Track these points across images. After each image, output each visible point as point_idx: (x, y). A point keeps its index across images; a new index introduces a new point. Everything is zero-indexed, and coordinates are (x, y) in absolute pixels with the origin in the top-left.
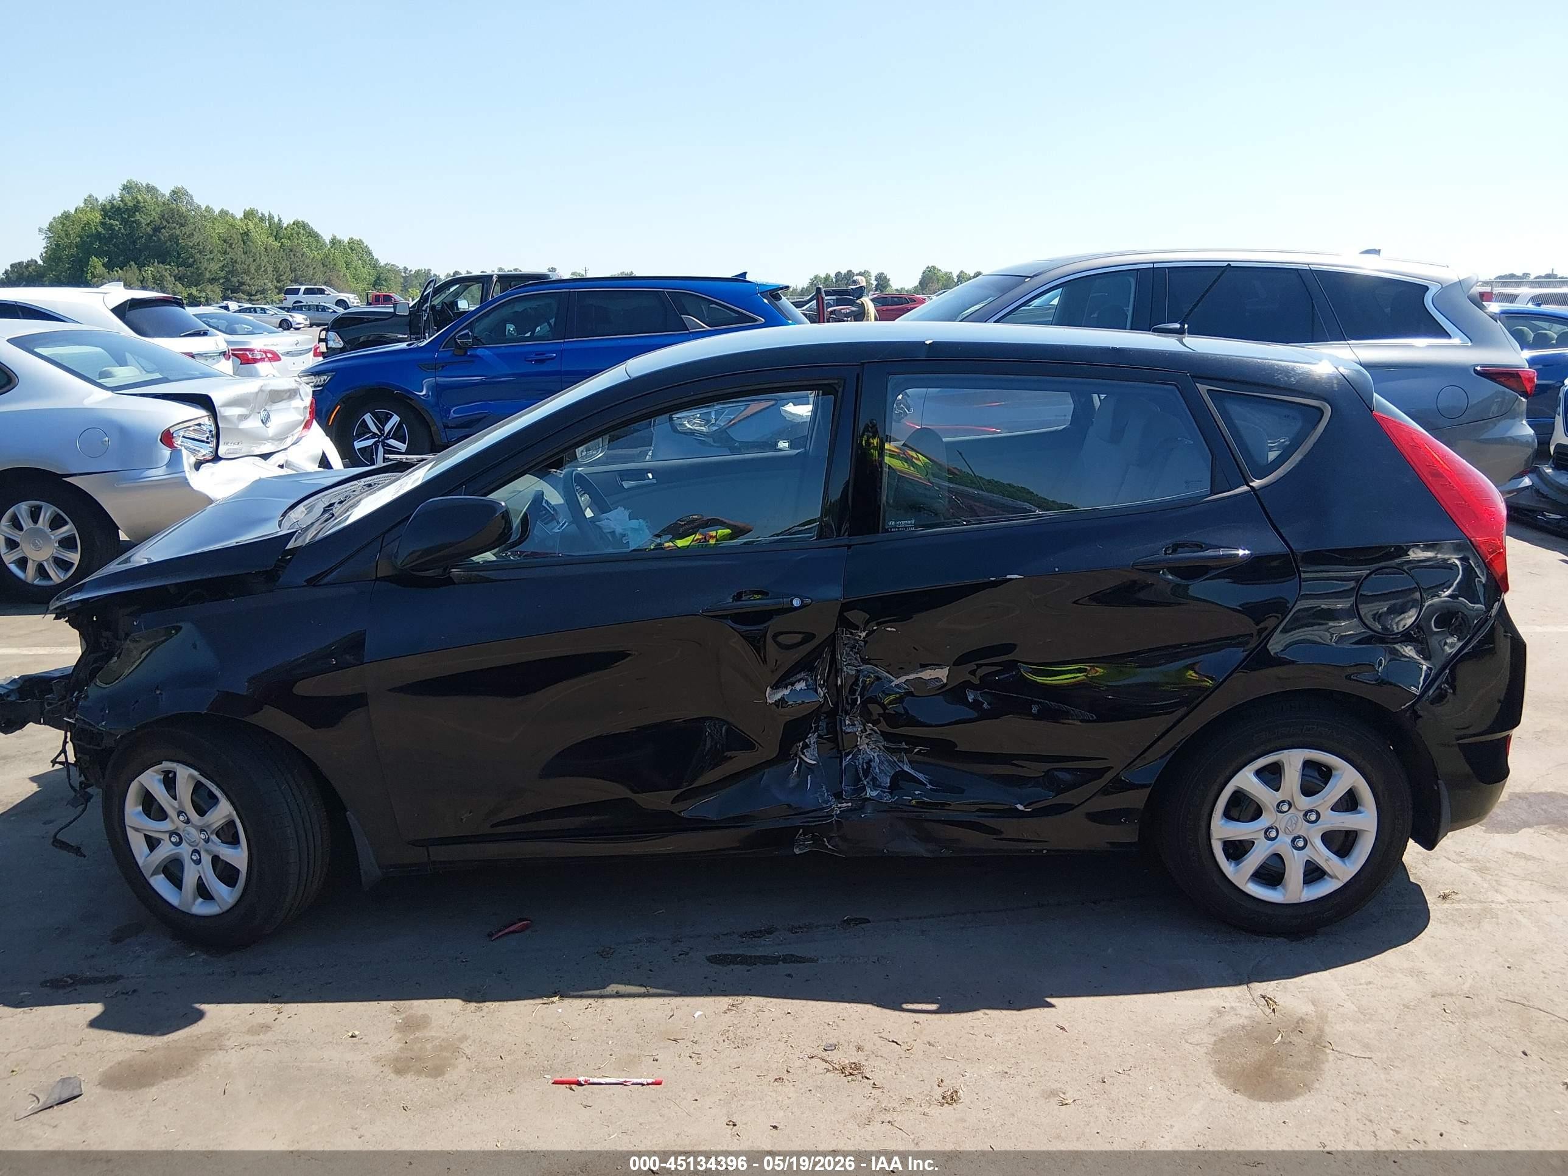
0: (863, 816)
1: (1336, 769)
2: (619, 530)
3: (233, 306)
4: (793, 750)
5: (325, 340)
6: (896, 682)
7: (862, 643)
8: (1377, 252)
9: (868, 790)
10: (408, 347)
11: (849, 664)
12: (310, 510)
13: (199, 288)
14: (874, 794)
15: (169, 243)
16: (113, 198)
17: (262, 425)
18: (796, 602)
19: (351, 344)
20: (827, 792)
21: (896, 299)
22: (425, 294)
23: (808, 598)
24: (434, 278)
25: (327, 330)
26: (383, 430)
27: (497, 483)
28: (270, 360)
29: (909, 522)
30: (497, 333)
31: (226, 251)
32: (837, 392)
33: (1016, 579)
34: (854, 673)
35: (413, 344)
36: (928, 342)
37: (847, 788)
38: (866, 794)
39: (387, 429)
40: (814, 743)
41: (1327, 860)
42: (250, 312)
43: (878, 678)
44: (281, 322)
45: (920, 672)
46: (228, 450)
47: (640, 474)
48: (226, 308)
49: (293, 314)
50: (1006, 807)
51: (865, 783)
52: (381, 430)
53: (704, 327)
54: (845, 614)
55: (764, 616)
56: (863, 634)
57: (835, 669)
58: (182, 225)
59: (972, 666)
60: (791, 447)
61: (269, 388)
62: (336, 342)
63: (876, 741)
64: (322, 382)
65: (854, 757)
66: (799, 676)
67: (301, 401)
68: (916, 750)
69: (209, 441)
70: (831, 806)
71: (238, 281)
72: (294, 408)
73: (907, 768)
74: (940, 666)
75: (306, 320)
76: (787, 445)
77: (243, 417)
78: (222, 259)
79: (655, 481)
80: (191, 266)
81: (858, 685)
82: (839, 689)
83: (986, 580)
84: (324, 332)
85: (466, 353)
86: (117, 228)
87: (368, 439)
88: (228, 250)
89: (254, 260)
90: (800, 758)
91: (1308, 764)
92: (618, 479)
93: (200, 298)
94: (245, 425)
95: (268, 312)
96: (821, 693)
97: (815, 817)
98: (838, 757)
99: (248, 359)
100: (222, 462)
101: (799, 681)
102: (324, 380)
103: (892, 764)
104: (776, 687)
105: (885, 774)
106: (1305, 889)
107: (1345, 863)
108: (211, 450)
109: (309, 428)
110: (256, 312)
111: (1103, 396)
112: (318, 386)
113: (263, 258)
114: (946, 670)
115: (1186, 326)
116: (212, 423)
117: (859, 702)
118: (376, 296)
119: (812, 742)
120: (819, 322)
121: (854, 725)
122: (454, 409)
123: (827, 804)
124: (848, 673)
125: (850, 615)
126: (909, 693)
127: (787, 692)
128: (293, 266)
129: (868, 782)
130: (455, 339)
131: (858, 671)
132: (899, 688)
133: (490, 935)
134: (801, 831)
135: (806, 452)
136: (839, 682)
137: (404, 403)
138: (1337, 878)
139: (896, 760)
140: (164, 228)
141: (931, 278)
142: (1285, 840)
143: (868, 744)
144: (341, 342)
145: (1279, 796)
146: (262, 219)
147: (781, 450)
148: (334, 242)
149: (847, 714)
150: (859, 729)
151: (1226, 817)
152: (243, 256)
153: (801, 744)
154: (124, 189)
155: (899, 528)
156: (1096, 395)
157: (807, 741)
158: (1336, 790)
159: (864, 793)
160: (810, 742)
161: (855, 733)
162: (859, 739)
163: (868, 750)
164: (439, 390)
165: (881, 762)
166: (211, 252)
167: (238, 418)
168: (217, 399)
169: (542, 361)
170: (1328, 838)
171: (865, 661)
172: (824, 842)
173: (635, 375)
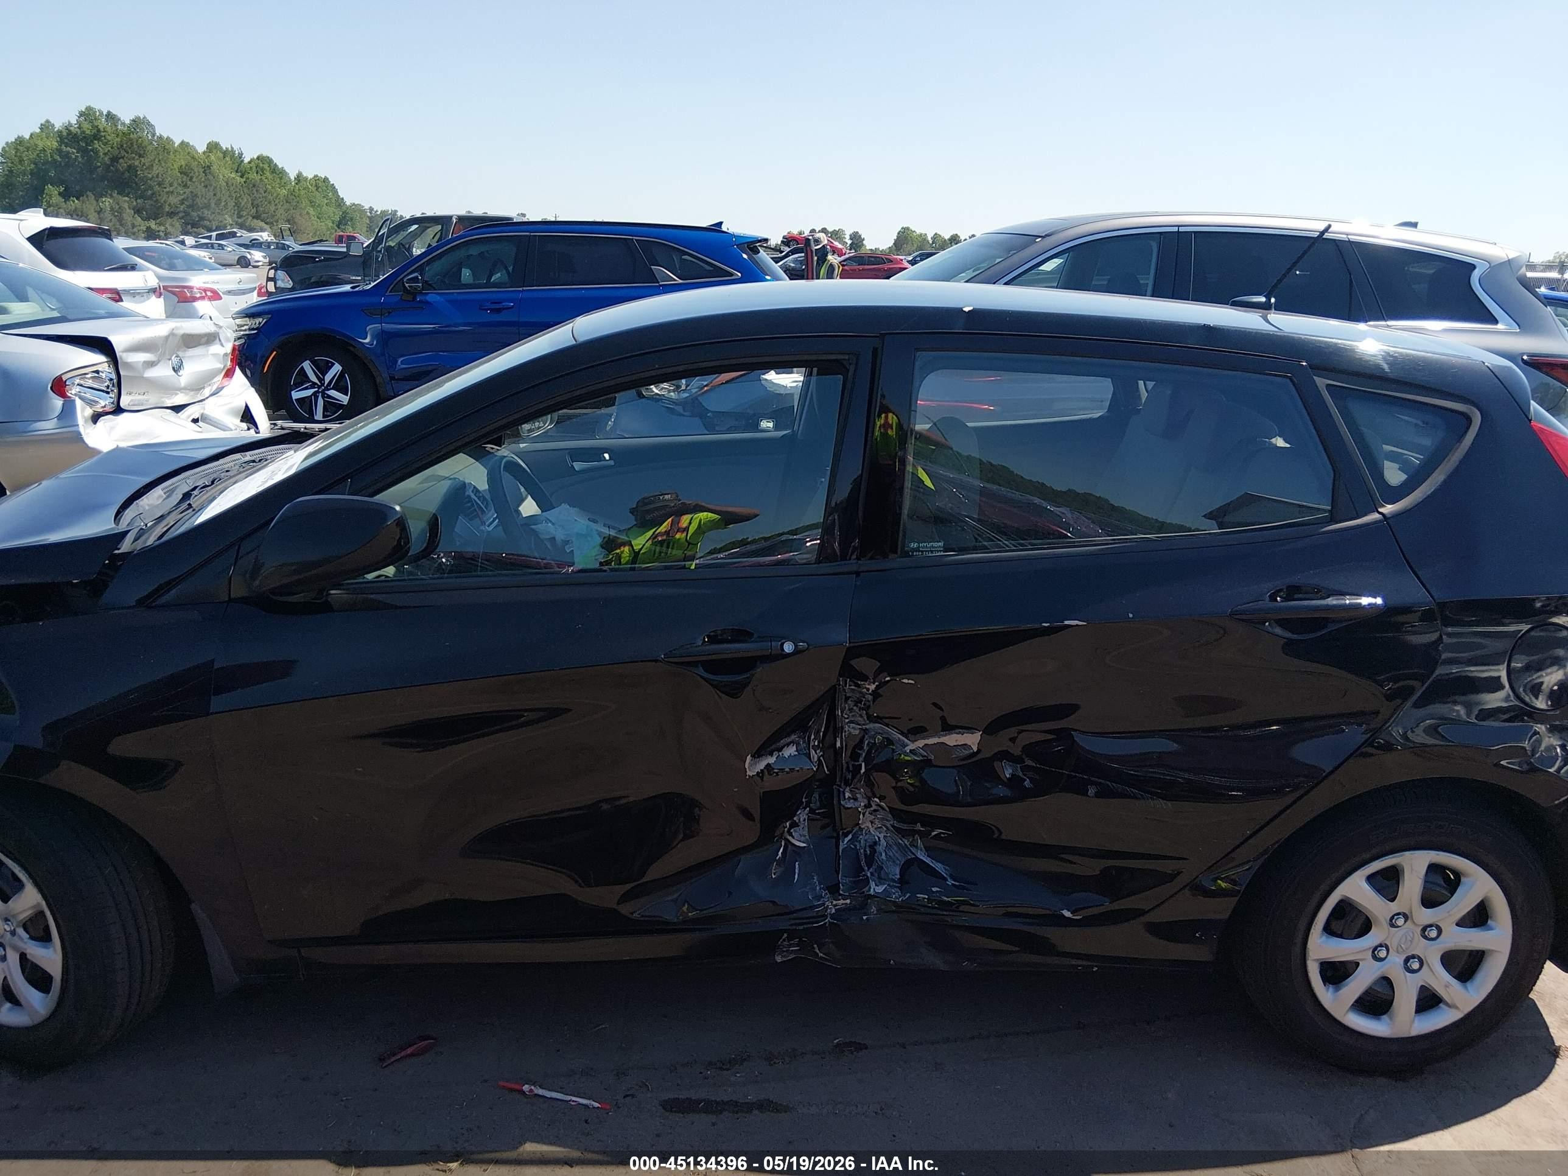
0: (865, 918)
1: (1465, 875)
2: (560, 536)
3: (190, 240)
4: (778, 833)
5: (273, 279)
6: (912, 746)
7: (870, 698)
8: (1414, 225)
9: (872, 884)
10: (351, 290)
11: (852, 722)
12: (170, 493)
13: (158, 221)
14: (880, 889)
15: (127, 175)
16: (70, 124)
17: (174, 373)
18: (788, 647)
19: (301, 283)
20: (820, 884)
21: (873, 259)
22: (380, 234)
23: (803, 642)
24: (390, 217)
25: (276, 269)
26: (324, 380)
27: (399, 474)
28: (211, 299)
29: (935, 544)
30: (452, 277)
31: (186, 184)
32: (848, 370)
33: (1077, 625)
34: (857, 732)
35: (359, 286)
36: (966, 309)
37: (844, 880)
38: (870, 890)
39: (328, 378)
40: (804, 820)
41: (1446, 986)
42: (208, 248)
43: (890, 742)
44: (239, 259)
45: (943, 736)
46: (132, 401)
47: (595, 454)
48: (183, 243)
49: (252, 252)
50: (1048, 912)
51: (869, 875)
52: (321, 380)
53: (675, 280)
54: (853, 662)
55: (748, 664)
56: (872, 687)
57: (834, 727)
58: (140, 156)
59: (1012, 731)
60: (777, 427)
61: (182, 332)
62: (285, 281)
63: (883, 819)
64: (257, 325)
65: (855, 838)
66: (788, 740)
67: (220, 347)
68: (934, 833)
69: (109, 390)
70: (824, 904)
71: (198, 215)
72: (212, 355)
73: (922, 856)
74: (970, 729)
75: (265, 257)
76: (771, 425)
77: (151, 364)
78: (182, 192)
79: (612, 463)
80: (150, 198)
81: (862, 748)
82: (837, 753)
83: (1037, 626)
84: (272, 271)
85: (414, 298)
86: (73, 157)
87: (306, 388)
88: (189, 183)
89: (215, 195)
90: (787, 840)
91: (1434, 869)
92: (568, 459)
93: (159, 231)
94: (152, 373)
95: (225, 248)
96: (814, 755)
97: (803, 919)
98: (832, 837)
99: (186, 297)
100: (125, 414)
101: (788, 745)
102: (260, 323)
103: (903, 849)
104: (758, 755)
105: (894, 862)
106: (1417, 1018)
107: (1466, 988)
108: (112, 400)
109: (231, 377)
110: (213, 248)
111: (1150, 384)
112: (253, 329)
113: (223, 192)
114: (978, 736)
115: (1273, 300)
116: (112, 370)
117: (863, 770)
118: (339, 236)
119: (801, 820)
120: (808, 279)
121: (856, 799)
122: (402, 359)
123: (819, 901)
124: (850, 733)
125: (861, 664)
126: (927, 763)
127: (771, 760)
128: (256, 202)
129: (872, 874)
130: (403, 283)
131: (866, 731)
132: (915, 754)
133: (382, 1059)
134: (785, 935)
135: (792, 435)
136: (838, 744)
137: (346, 351)
138: (1457, 1008)
139: (908, 844)
140: (123, 158)
141: (906, 238)
142: (1396, 960)
143: (872, 823)
144: (291, 282)
145: (1394, 907)
146: (225, 153)
147: (764, 431)
148: (299, 178)
149: (847, 784)
150: (862, 804)
151: (1327, 933)
152: (203, 190)
153: (788, 824)
154: (81, 115)
155: (922, 552)
156: (1142, 382)
157: (795, 819)
158: (1463, 902)
159: (867, 888)
160: (799, 820)
161: (857, 808)
162: (861, 816)
163: (872, 830)
164: (384, 337)
165: (889, 846)
166: (171, 185)
167: (143, 365)
168: (118, 342)
169: (498, 311)
170: (1449, 960)
171: (871, 719)
172: (814, 948)
173: (582, 339)
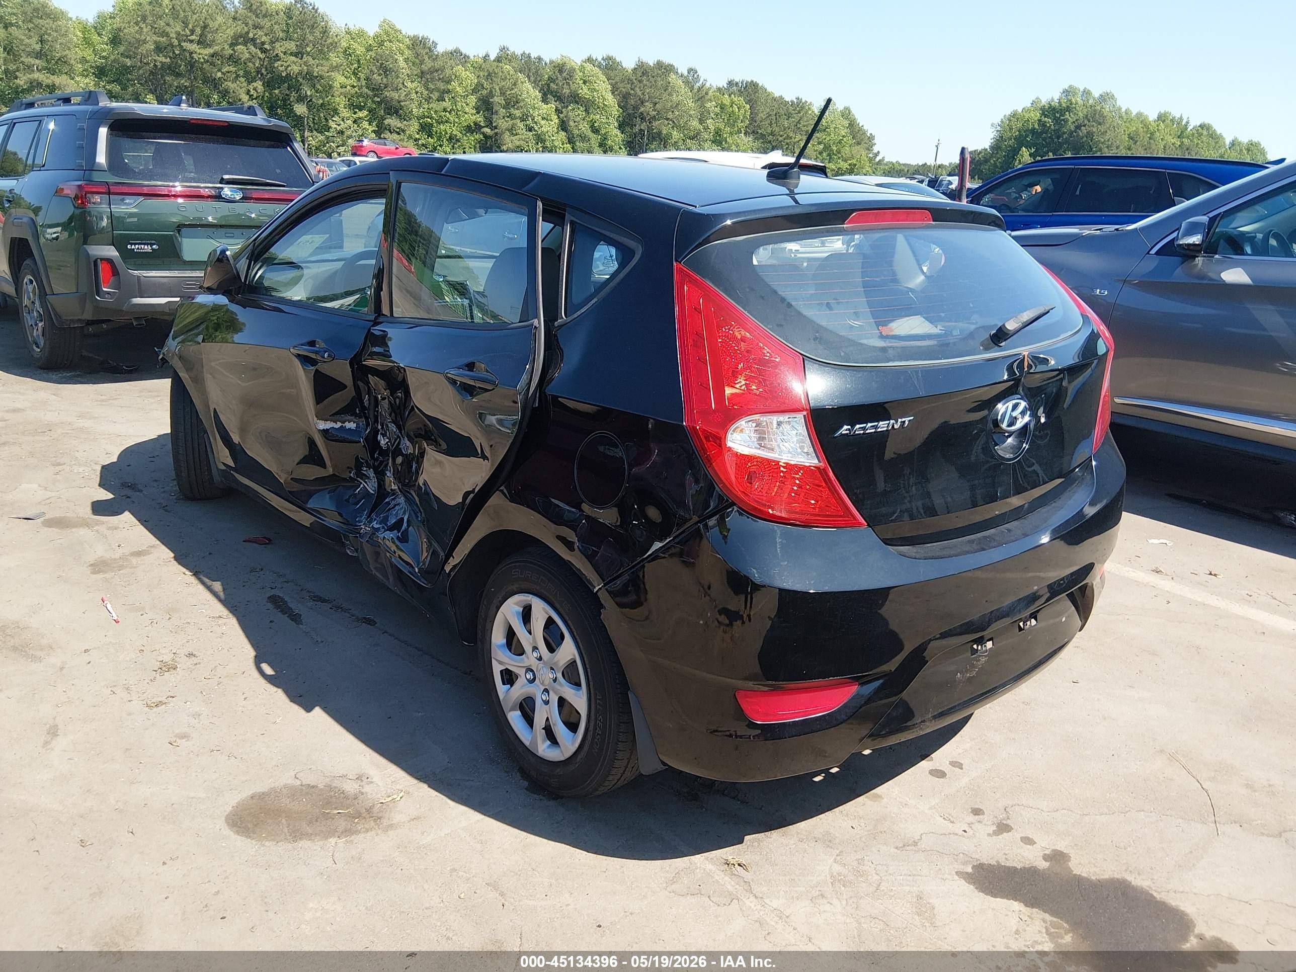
9: (375, 522)
15: (1085, 138)
16: (1053, 100)
18: (326, 356)
23: (334, 355)
38: (373, 525)
40: (374, 477)
41: (554, 724)
65: (395, 498)
66: (346, 417)
70: (360, 526)
73: (406, 517)
86: (1048, 125)
90: (363, 485)
101: (349, 421)
103: (404, 511)
105: (396, 516)
119: (371, 476)
123: (359, 523)
127: (336, 426)
129: (380, 517)
138: (561, 749)
140: (1085, 125)
145: (531, 639)
146: (1174, 121)
148: (1234, 143)
154: (1064, 92)
